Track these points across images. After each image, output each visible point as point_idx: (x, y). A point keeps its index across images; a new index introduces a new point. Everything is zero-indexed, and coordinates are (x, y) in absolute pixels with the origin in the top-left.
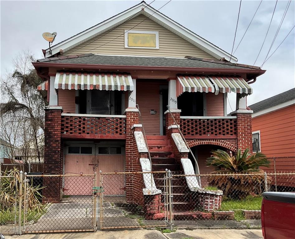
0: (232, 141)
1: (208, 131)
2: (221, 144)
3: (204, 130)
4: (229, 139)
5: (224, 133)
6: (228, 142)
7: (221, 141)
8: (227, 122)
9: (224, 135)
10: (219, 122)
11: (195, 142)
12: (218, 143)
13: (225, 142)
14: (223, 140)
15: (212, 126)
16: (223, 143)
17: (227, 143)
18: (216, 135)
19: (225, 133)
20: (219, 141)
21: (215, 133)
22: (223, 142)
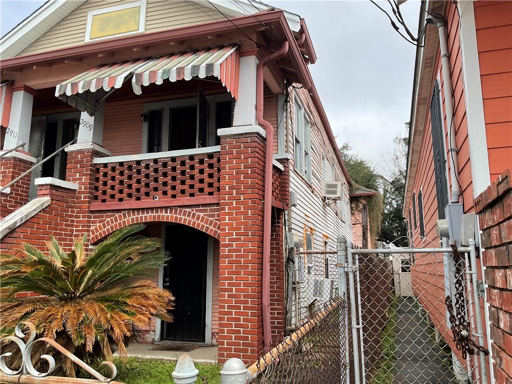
0: (211, 211)
1: (156, 189)
2: (185, 220)
3: (147, 185)
4: (203, 205)
5: (192, 191)
6: (202, 214)
7: (185, 212)
8: (201, 162)
9: (192, 195)
10: (183, 163)
11: (125, 217)
12: (176, 218)
13: (194, 214)
14: (188, 210)
15: (165, 175)
16: (189, 216)
17: (199, 216)
18: (174, 196)
19: (195, 190)
20: (181, 211)
21: (170, 192)
22: (190, 213)
